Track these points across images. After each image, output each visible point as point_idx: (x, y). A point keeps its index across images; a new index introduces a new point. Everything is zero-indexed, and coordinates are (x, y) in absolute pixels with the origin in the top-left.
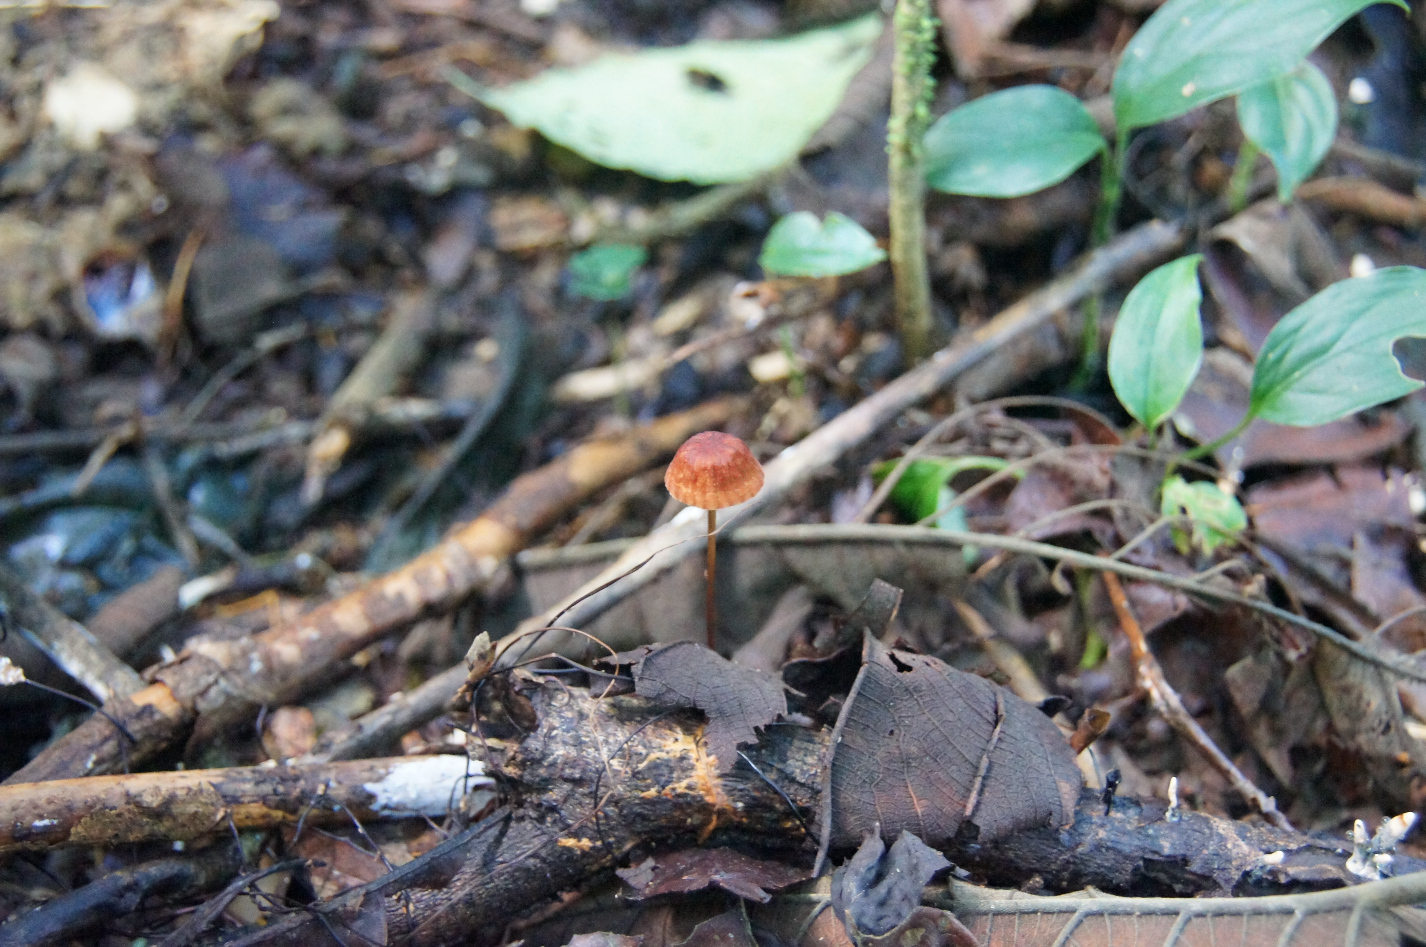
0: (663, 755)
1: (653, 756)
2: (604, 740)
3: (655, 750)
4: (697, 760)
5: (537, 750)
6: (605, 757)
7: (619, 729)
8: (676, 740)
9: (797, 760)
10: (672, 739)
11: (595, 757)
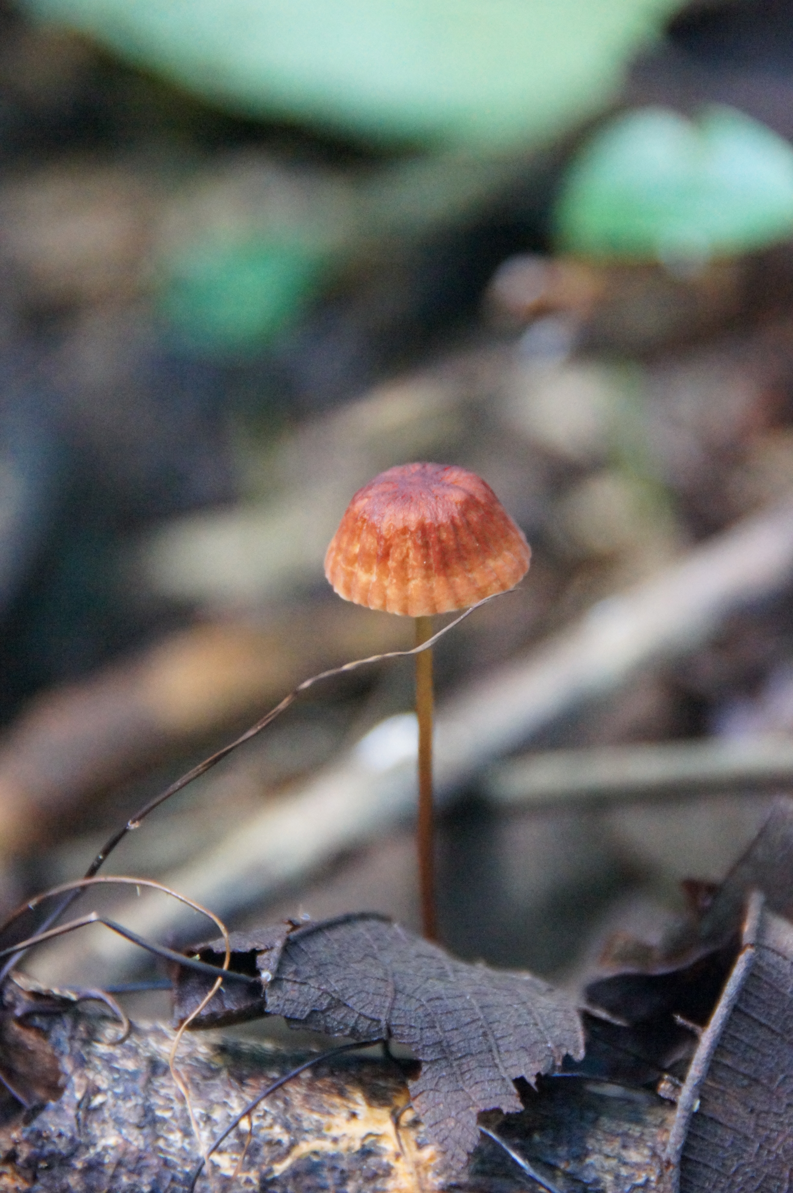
0: (327, 1146)
1: (304, 1148)
2: (202, 1115)
3: (309, 1137)
4: (397, 1156)
5: (60, 1135)
6: (203, 1151)
7: (233, 1093)
8: (354, 1115)
9: (607, 1157)
10: (345, 1114)
11: (183, 1149)
